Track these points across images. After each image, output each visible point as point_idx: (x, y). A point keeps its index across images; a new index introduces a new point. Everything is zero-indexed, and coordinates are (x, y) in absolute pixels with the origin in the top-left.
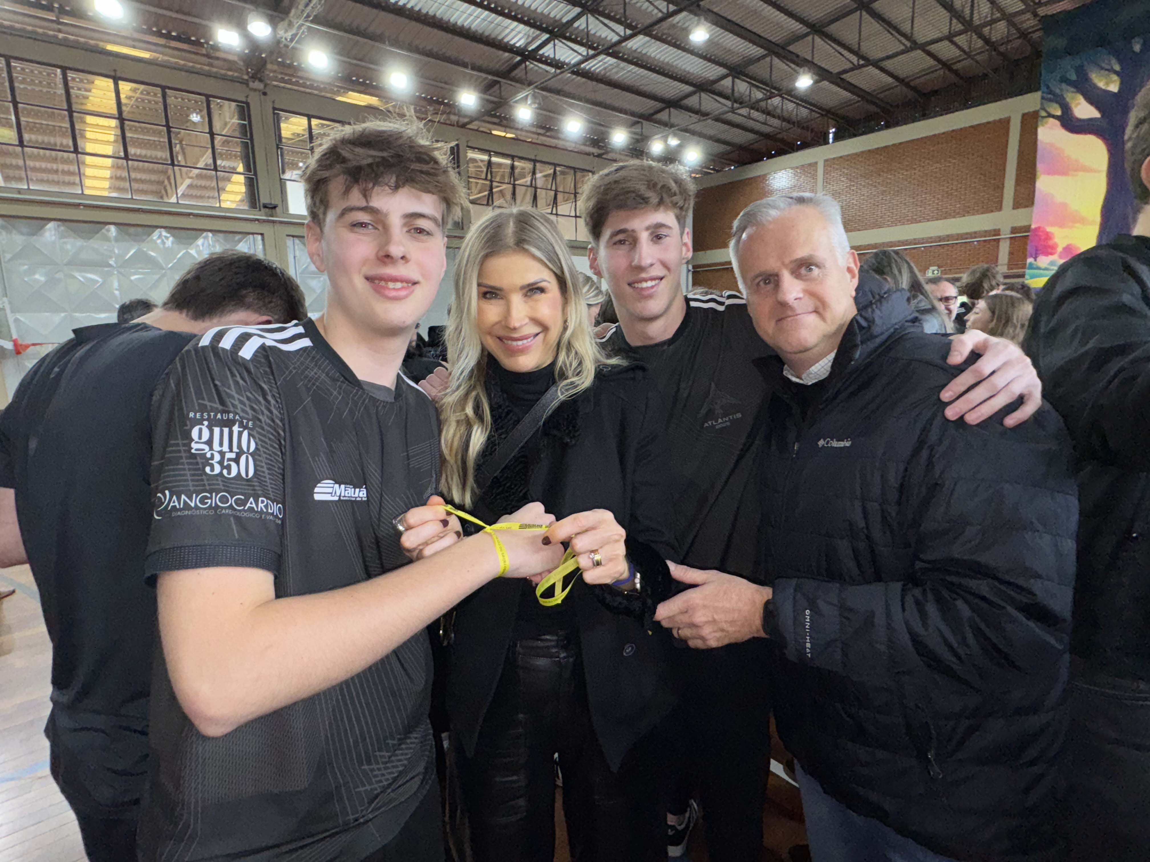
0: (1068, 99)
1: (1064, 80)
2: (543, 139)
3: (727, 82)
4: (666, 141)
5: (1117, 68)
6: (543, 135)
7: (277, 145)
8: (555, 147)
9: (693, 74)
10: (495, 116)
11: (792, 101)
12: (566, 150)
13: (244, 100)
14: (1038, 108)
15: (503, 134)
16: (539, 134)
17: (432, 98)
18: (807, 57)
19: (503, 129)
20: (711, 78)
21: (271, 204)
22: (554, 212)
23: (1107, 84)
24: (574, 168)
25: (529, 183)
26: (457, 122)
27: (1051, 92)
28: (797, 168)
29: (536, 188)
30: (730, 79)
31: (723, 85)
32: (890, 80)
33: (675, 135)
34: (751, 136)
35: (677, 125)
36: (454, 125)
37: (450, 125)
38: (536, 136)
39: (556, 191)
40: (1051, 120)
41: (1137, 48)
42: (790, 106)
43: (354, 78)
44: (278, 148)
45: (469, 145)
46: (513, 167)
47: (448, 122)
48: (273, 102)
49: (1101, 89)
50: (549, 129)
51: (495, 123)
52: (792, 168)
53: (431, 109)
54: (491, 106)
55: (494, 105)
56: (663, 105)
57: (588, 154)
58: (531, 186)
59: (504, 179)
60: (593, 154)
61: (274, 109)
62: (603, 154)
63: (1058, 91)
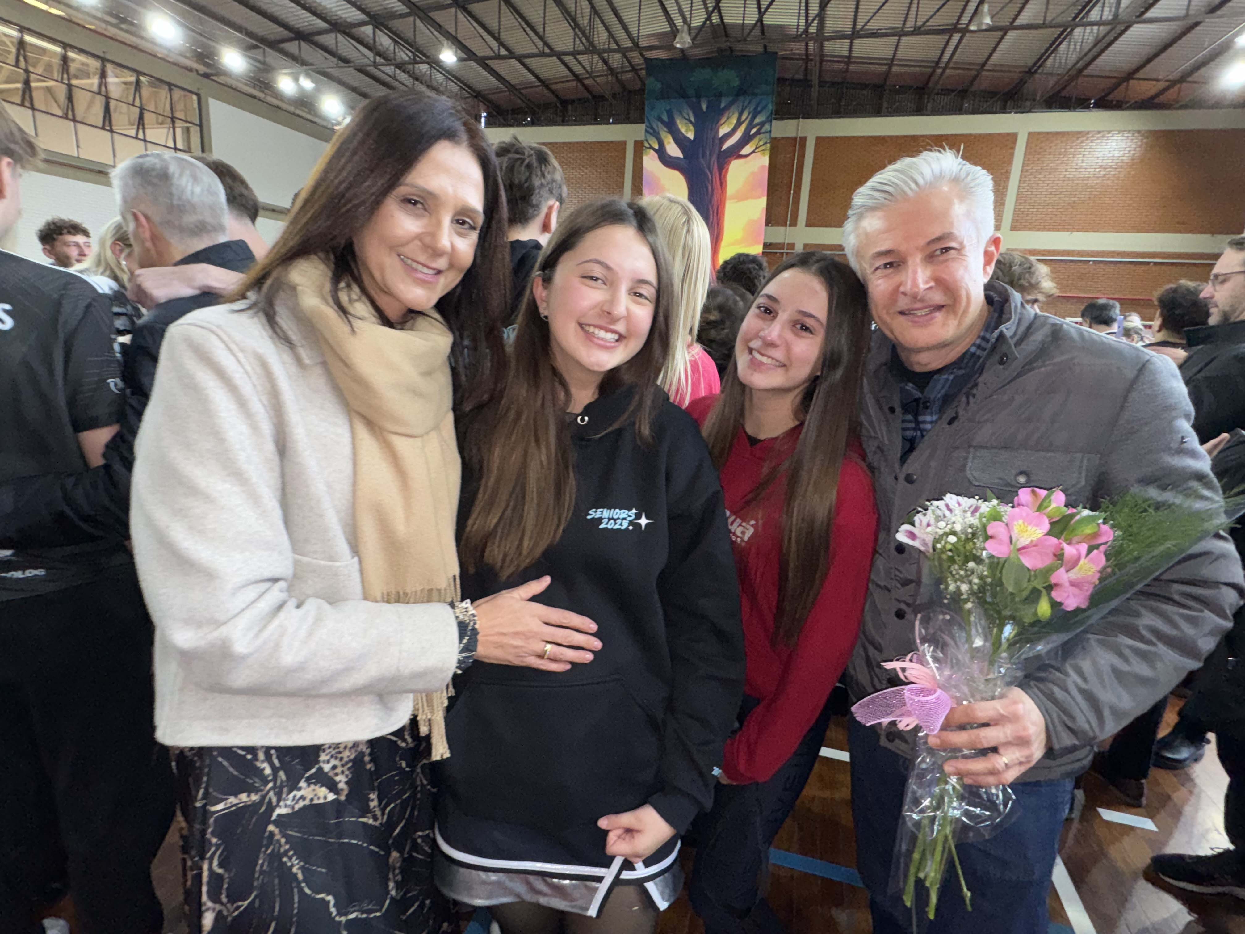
0: (663, 137)
1: (660, 119)
2: (112, 31)
3: (368, 30)
4: (296, 80)
5: (692, 119)
6: (116, 26)
8: (135, 48)
11: (440, 72)
12: (155, 56)
14: (643, 138)
16: (109, 23)
18: (450, 30)
20: (348, 20)
22: (141, 136)
23: (687, 131)
24: (169, 84)
25: (95, 88)
27: (652, 128)
29: (107, 98)
30: (370, 27)
31: (364, 33)
32: (532, 78)
33: (308, 75)
35: (311, 64)
38: (104, 25)
39: (142, 109)
40: (652, 151)
41: (704, 107)
42: (439, 77)
46: (65, 59)
49: (682, 133)
50: (124, 20)
56: (292, 35)
57: (190, 70)
58: (99, 93)
59: (52, 72)
60: (197, 71)
62: (212, 75)
63: (655, 127)
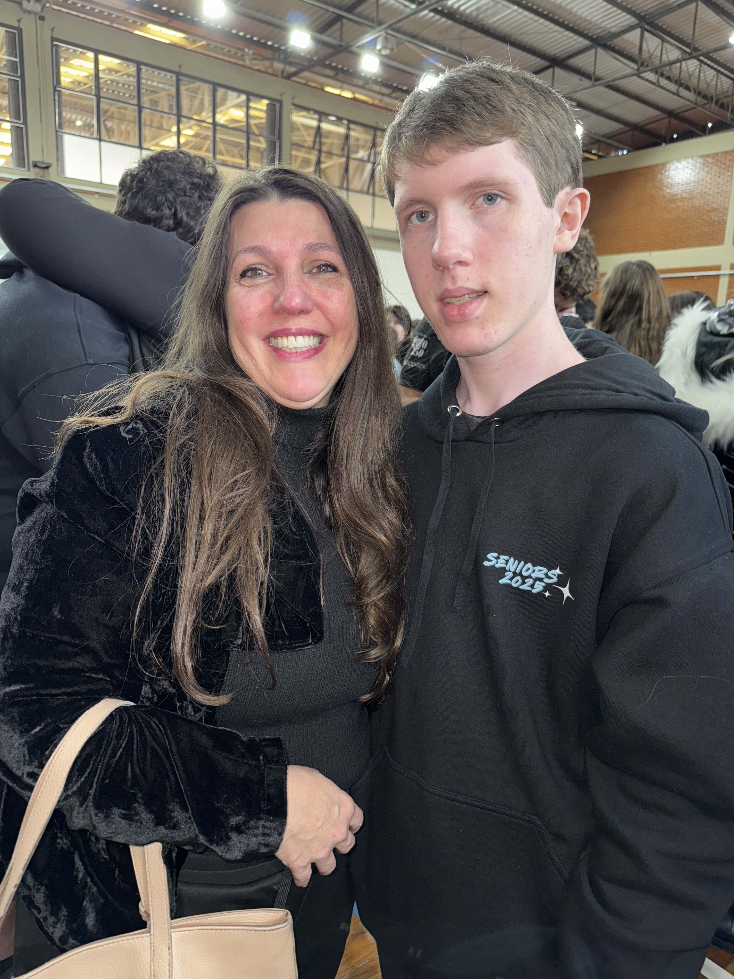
3: (634, 36)
6: (389, 96)
7: (55, 87)
9: (591, 23)
10: (330, 67)
11: (712, 68)
13: (16, 24)
15: (337, 92)
16: (383, 94)
17: (252, 38)
19: (339, 84)
20: (613, 30)
21: (43, 163)
26: (282, 72)
28: (708, 156)
30: (639, 30)
31: (627, 41)
34: (653, 113)
36: (277, 76)
37: (273, 75)
38: (379, 97)
42: (710, 74)
43: (156, 6)
44: (55, 91)
45: (297, 102)
46: (347, 137)
47: (270, 71)
48: (52, 30)
51: (328, 77)
52: (701, 157)
53: (251, 52)
54: (327, 51)
55: (332, 50)
56: (546, 64)
59: (336, 151)
61: (53, 39)
